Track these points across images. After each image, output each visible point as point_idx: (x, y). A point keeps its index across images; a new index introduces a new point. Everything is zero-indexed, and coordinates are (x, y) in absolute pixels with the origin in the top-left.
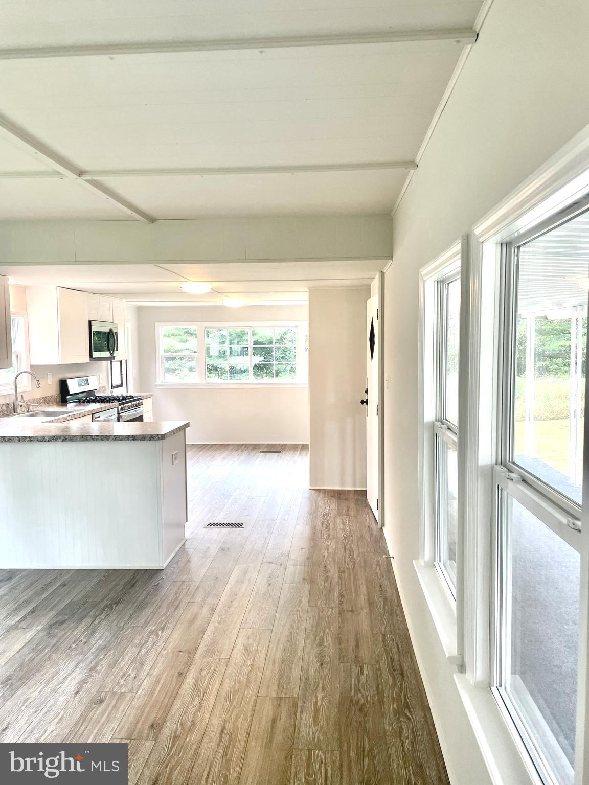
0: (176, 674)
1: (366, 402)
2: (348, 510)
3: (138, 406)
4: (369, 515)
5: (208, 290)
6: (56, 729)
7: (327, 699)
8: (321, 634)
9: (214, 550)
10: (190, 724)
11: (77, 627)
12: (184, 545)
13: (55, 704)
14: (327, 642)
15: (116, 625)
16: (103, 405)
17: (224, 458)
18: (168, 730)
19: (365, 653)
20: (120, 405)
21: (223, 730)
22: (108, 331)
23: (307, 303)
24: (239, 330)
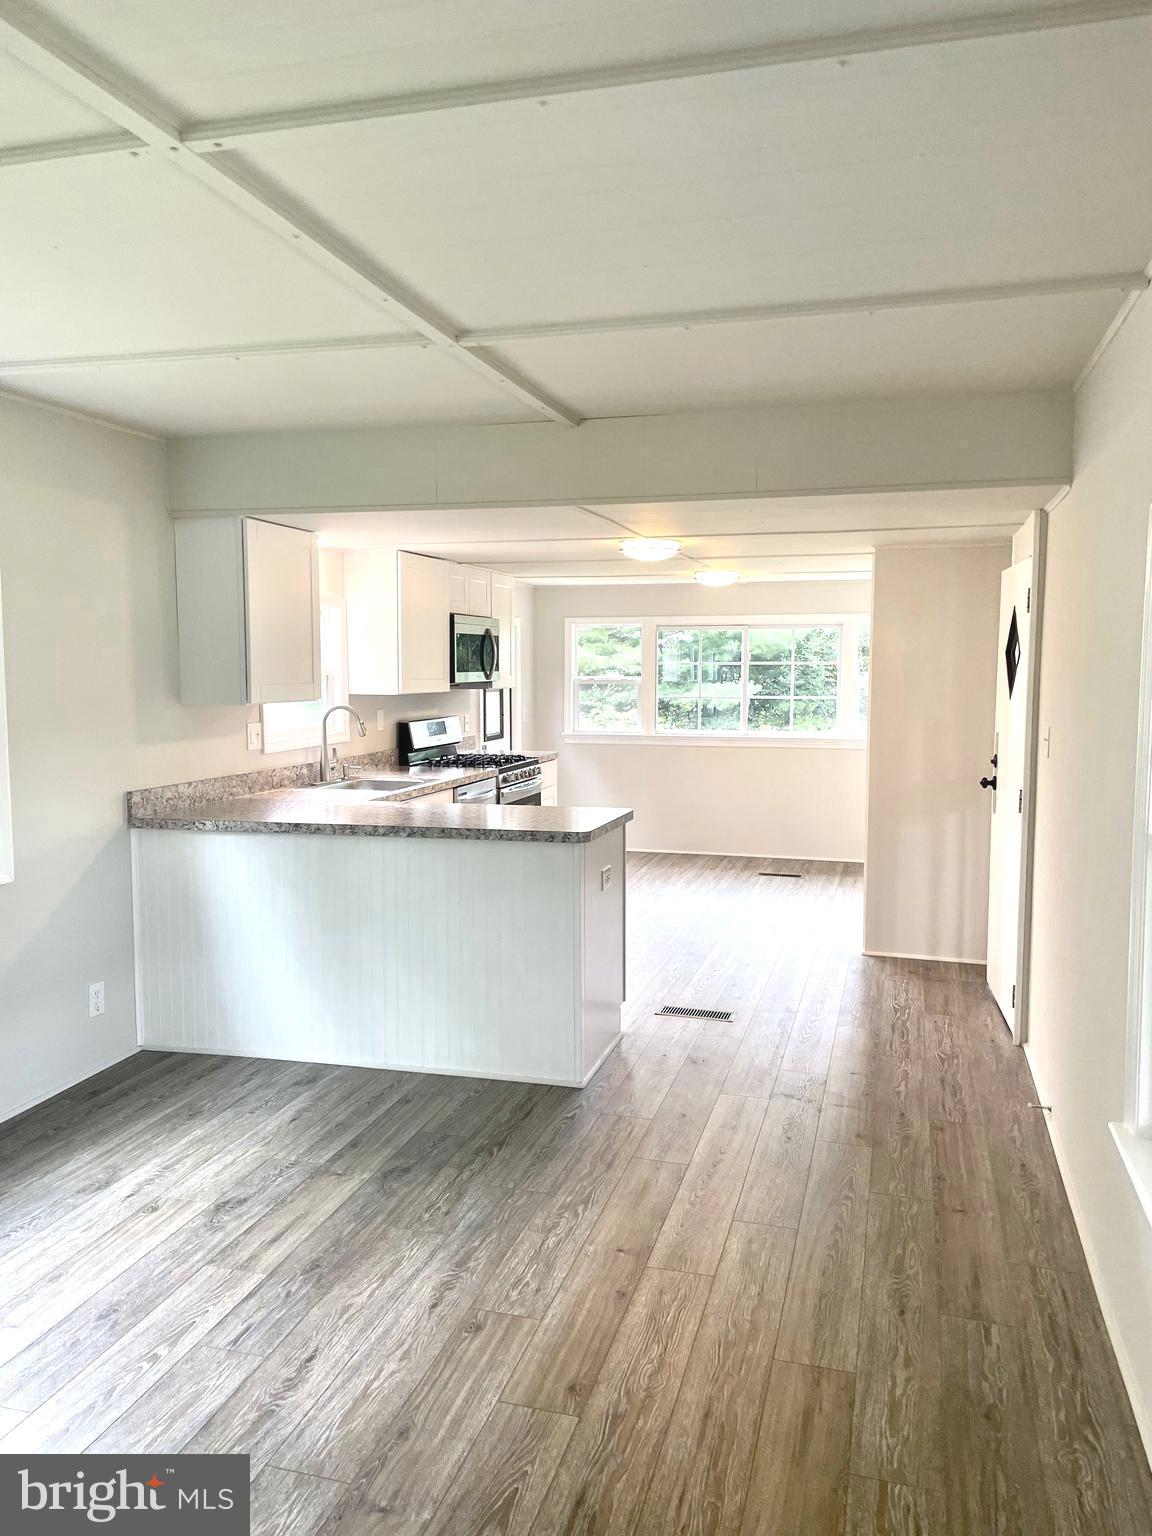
0: (614, 1294)
1: (993, 783)
2: (947, 1004)
3: (531, 775)
4: (992, 1016)
5: (673, 553)
6: (399, 1371)
7: (915, 1384)
8: (899, 1251)
9: (676, 1058)
10: (643, 1394)
11: (430, 1183)
12: (618, 1045)
13: (396, 1321)
14: (911, 1268)
15: (500, 1186)
16: (471, 772)
17: (689, 883)
18: (601, 1400)
19: (993, 1301)
20: (501, 772)
21: (707, 1415)
22: (482, 633)
23: (870, 576)
24: (713, 632)
